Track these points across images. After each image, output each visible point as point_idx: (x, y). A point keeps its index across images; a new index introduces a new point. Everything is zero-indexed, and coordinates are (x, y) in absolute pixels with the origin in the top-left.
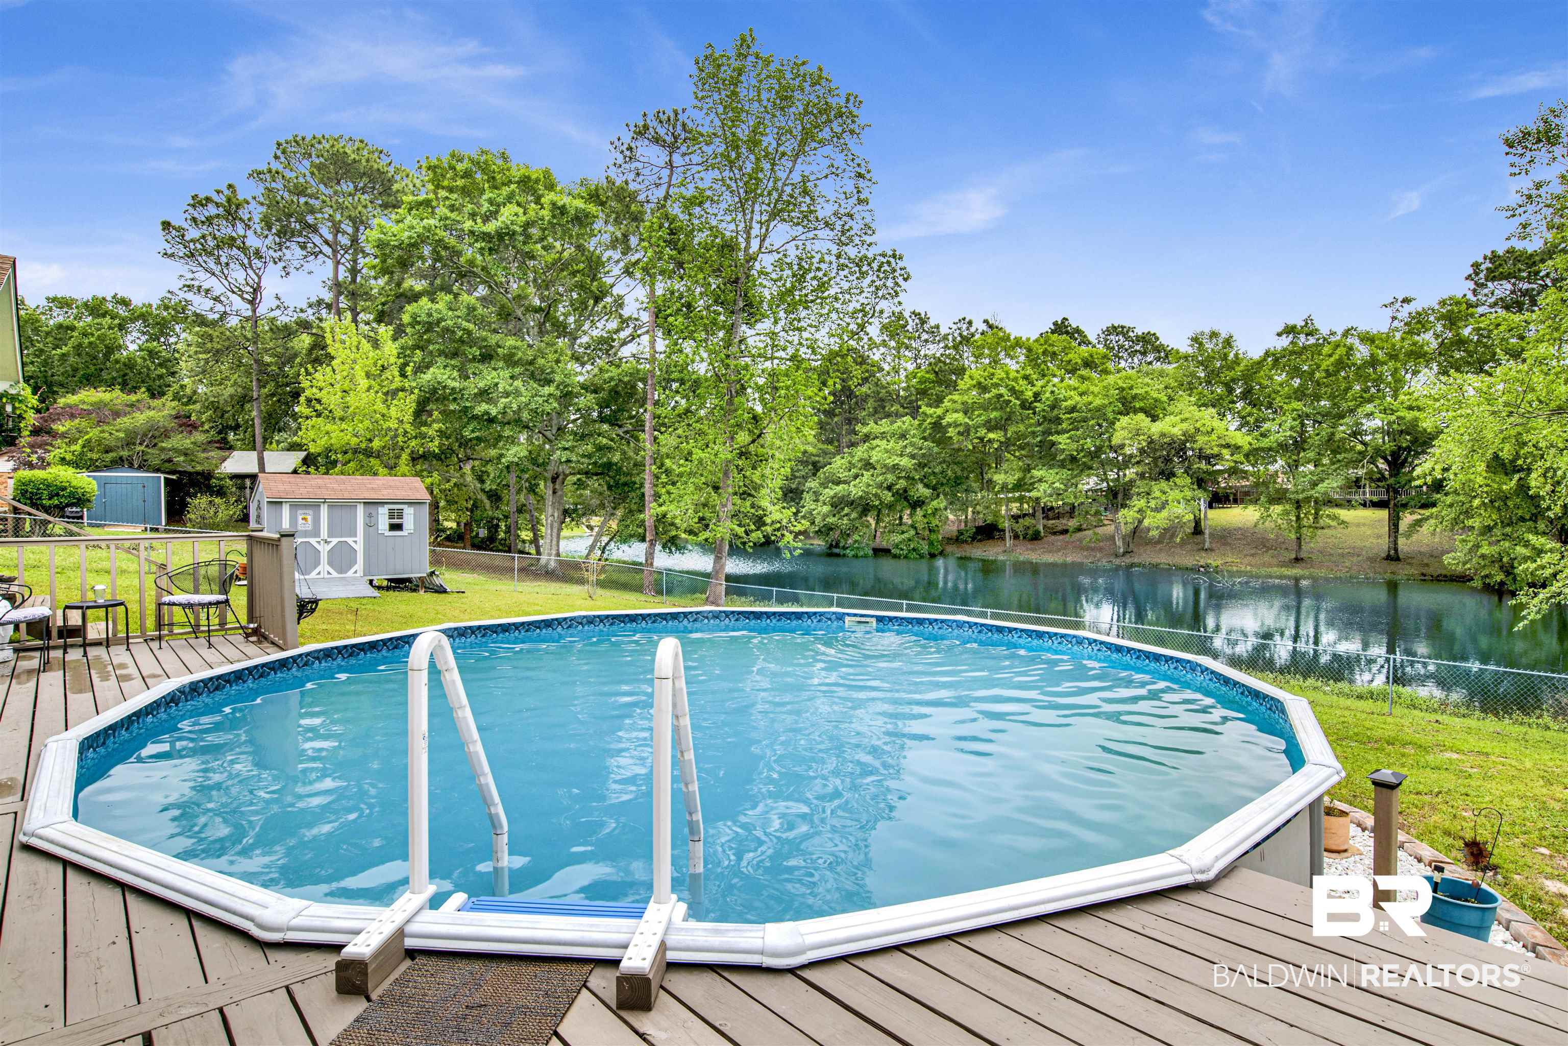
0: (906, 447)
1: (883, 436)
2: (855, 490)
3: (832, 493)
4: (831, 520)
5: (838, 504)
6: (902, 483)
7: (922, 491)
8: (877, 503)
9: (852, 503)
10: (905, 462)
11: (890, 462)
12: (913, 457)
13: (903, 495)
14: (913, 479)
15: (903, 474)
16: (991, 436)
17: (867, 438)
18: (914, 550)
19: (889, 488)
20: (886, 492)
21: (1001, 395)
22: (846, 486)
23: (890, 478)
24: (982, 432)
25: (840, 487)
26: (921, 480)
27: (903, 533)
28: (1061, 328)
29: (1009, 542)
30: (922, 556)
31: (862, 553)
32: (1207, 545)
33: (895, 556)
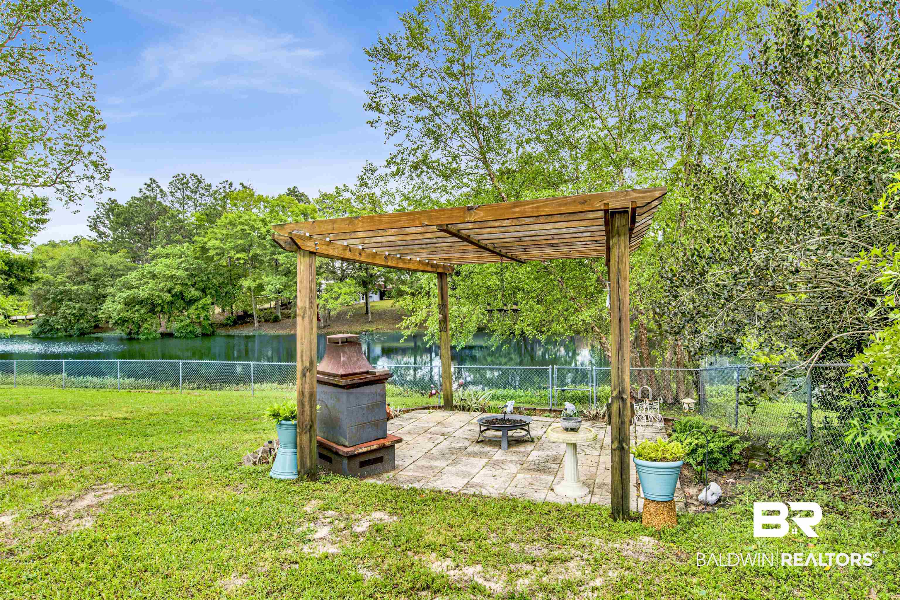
0: (181, 263)
1: (167, 256)
2: (143, 293)
3: (125, 295)
4: (125, 314)
5: (129, 303)
6: (178, 288)
7: (194, 293)
8: (160, 302)
9: (142, 302)
10: (180, 273)
11: (169, 273)
12: (187, 270)
13: (181, 296)
14: (186, 284)
15: (179, 282)
16: (238, 255)
17: (155, 257)
18: (190, 332)
19: (169, 291)
20: (166, 294)
21: (245, 230)
22: (136, 291)
23: (169, 284)
24: (232, 253)
25: (132, 291)
26: (193, 286)
27: (182, 321)
28: (293, 192)
29: (257, 324)
30: (196, 336)
31: (151, 337)
32: (370, 319)
33: (176, 337)
